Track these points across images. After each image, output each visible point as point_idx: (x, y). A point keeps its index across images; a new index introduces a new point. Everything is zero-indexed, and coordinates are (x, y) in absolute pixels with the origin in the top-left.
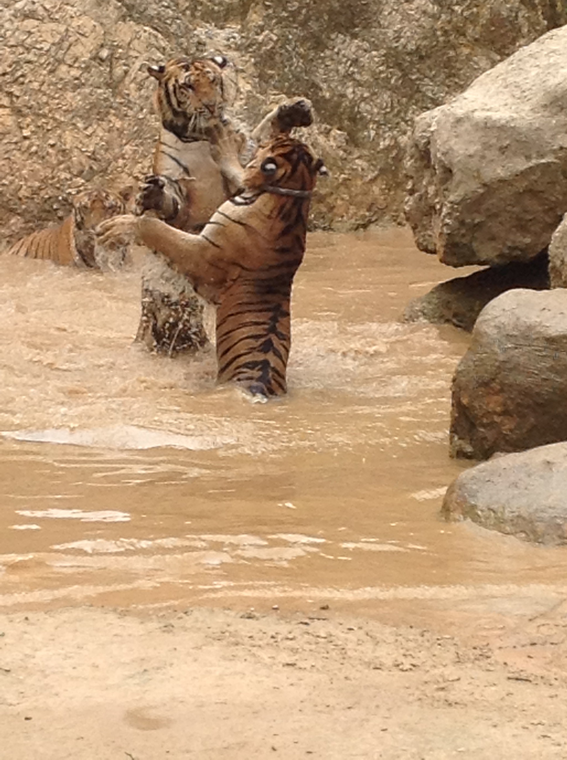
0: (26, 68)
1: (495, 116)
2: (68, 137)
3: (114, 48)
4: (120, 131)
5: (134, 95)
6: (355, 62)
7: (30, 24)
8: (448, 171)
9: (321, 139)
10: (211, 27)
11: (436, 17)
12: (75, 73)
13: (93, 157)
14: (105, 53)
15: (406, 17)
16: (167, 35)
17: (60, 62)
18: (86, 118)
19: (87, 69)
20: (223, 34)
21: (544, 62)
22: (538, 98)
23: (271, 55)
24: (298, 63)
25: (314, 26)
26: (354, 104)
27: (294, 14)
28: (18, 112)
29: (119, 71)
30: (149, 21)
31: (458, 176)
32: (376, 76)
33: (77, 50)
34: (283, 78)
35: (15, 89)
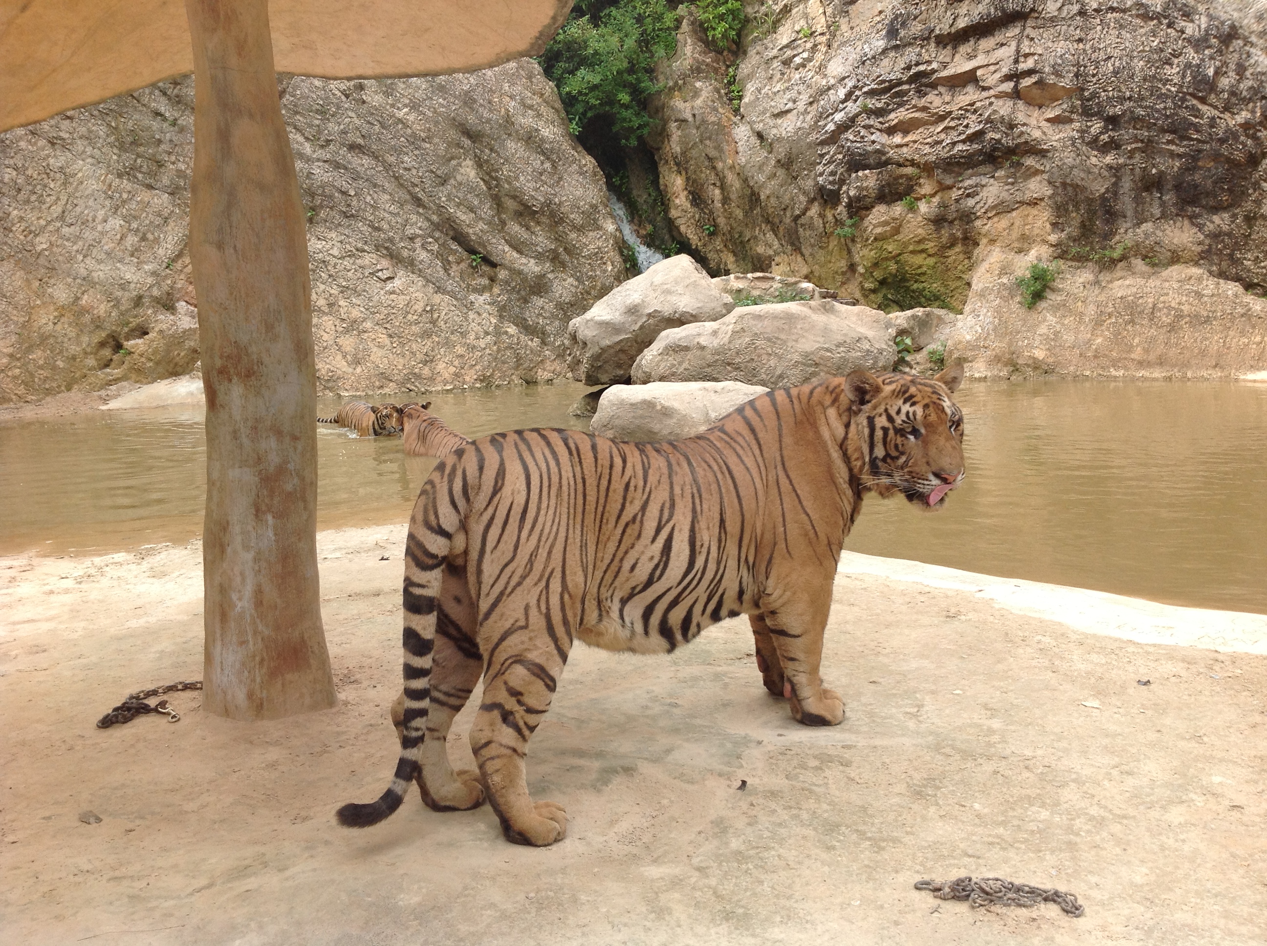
0: (393, 316)
1: (603, 318)
2: (414, 346)
3: (432, 306)
4: (438, 343)
5: (443, 327)
6: (542, 308)
7: (393, 296)
8: (585, 344)
9: (530, 343)
10: (476, 295)
11: (577, 287)
12: (415, 317)
13: (426, 354)
14: (428, 308)
15: (564, 287)
16: (456, 299)
17: (409, 313)
18: (422, 337)
19: (421, 315)
20: (482, 298)
21: (624, 294)
22: (623, 310)
23: (504, 306)
24: (517, 309)
25: (523, 293)
26: (543, 327)
27: (514, 288)
28: (390, 336)
29: (436, 316)
30: (448, 293)
31: (589, 345)
32: (552, 314)
33: (416, 307)
34: (510, 316)
35: (388, 326)
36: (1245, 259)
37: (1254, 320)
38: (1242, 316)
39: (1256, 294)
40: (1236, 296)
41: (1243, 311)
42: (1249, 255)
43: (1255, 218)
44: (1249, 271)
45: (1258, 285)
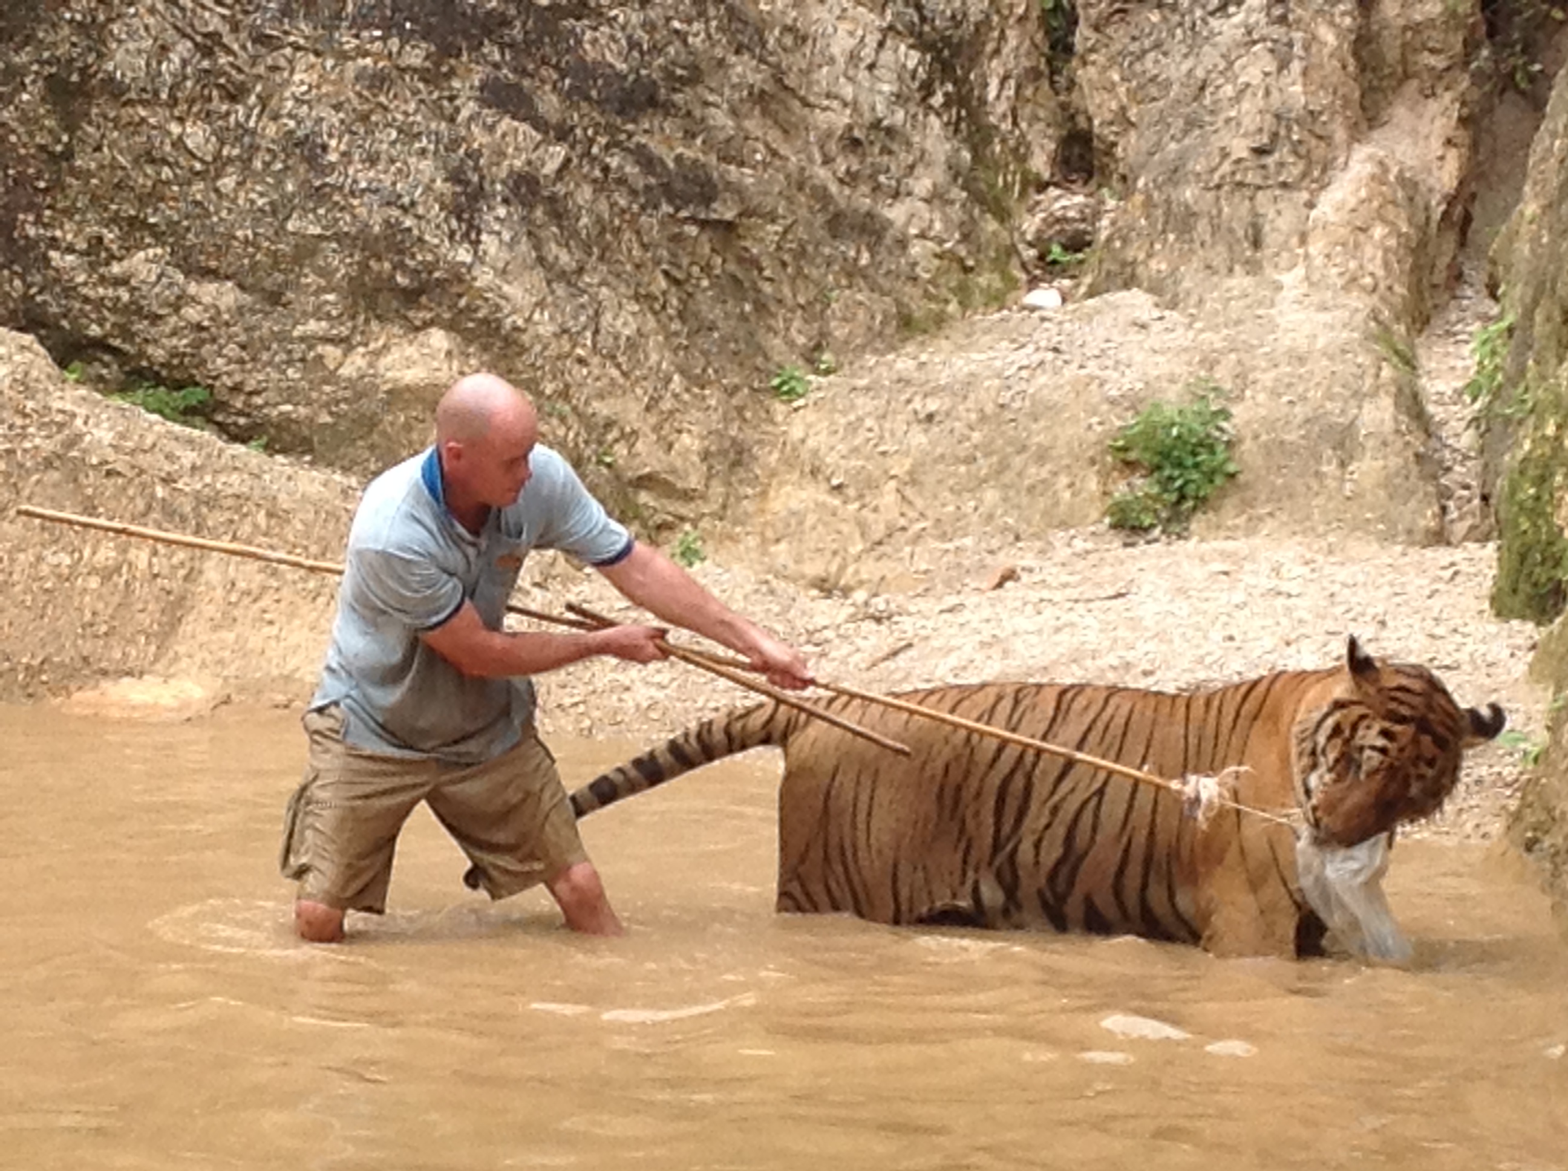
36: (54, 243)
37: (90, 480)
38: (48, 464)
39: (99, 383)
40: (24, 385)
41: (48, 446)
42: (67, 233)
43: (84, 91)
44: (70, 291)
45: (101, 344)
